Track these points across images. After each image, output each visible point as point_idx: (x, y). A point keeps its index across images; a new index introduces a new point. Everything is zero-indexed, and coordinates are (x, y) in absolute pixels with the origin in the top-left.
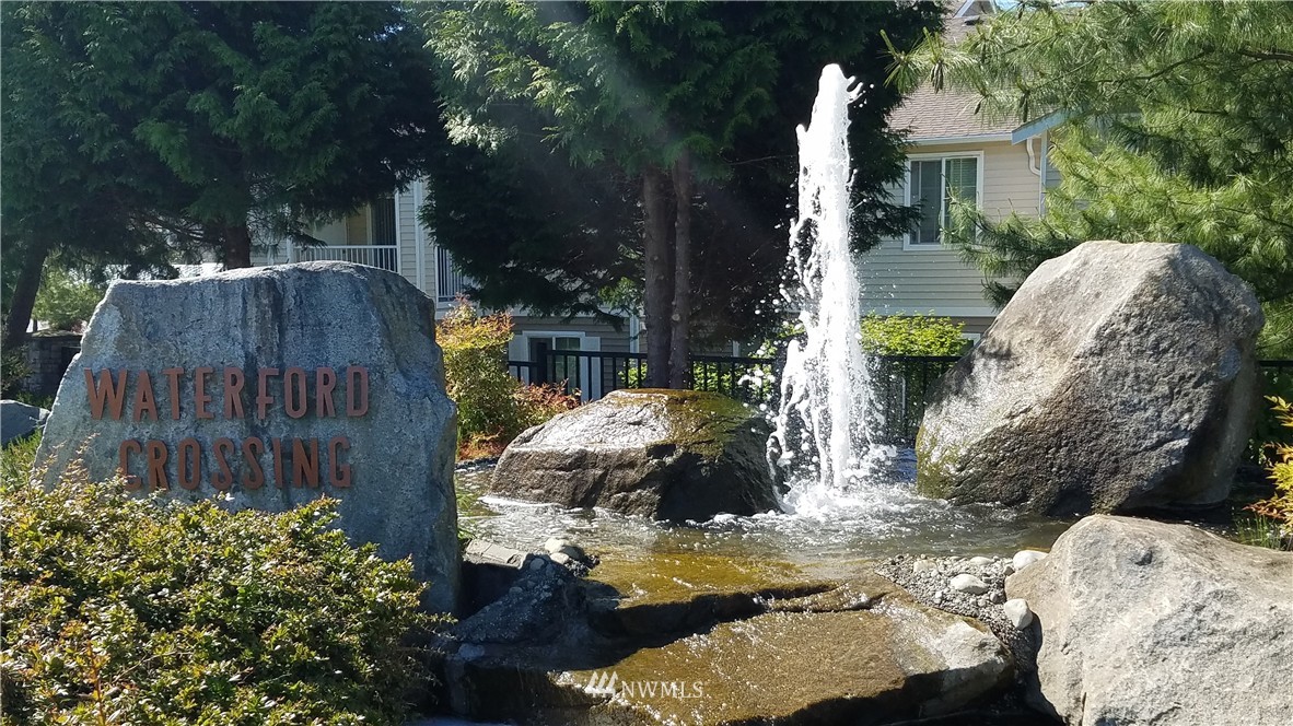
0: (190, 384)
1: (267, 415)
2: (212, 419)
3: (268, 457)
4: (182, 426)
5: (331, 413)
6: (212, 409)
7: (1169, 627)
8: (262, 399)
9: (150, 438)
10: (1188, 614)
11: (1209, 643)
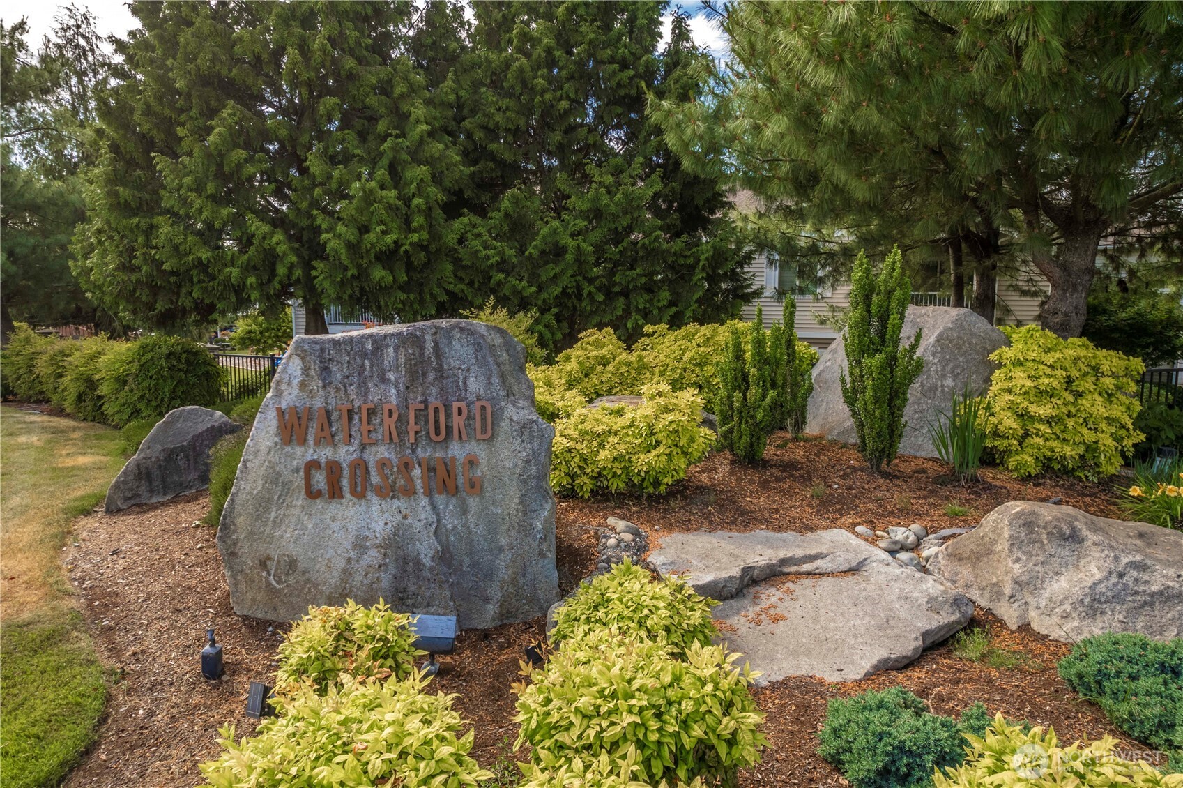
0: (356, 417)
1: (416, 439)
2: (375, 443)
3: (417, 472)
4: (351, 449)
5: (464, 436)
6: (374, 436)
7: (1101, 588)
8: (412, 427)
9: (327, 458)
10: (1114, 579)
11: (1134, 601)
